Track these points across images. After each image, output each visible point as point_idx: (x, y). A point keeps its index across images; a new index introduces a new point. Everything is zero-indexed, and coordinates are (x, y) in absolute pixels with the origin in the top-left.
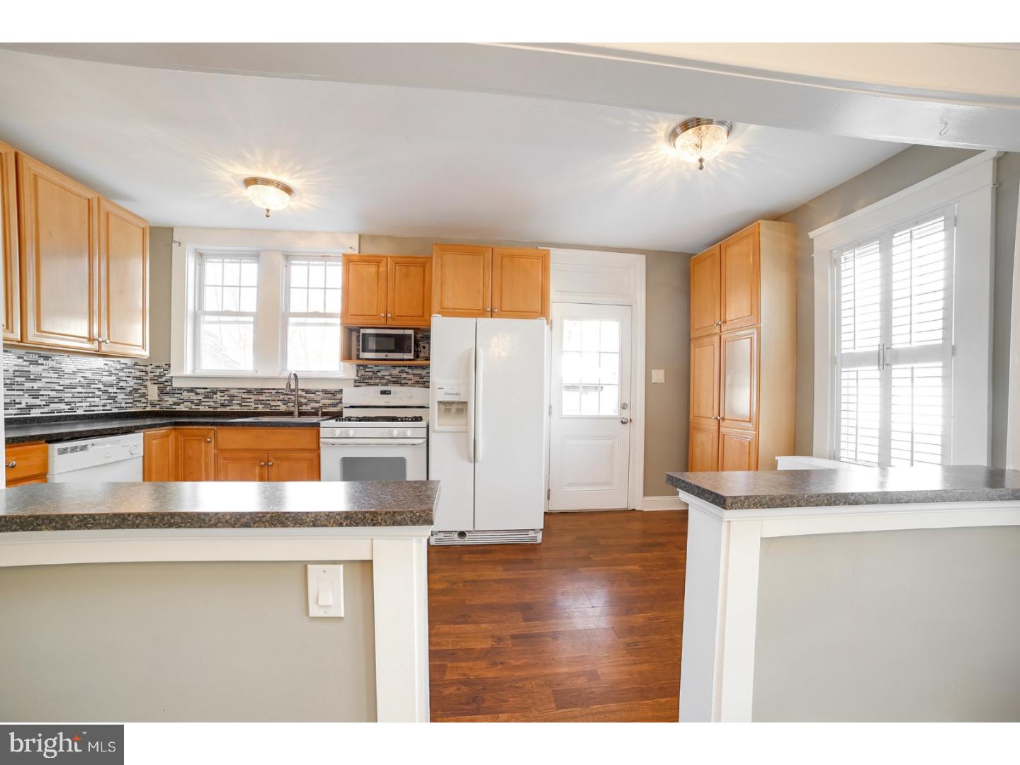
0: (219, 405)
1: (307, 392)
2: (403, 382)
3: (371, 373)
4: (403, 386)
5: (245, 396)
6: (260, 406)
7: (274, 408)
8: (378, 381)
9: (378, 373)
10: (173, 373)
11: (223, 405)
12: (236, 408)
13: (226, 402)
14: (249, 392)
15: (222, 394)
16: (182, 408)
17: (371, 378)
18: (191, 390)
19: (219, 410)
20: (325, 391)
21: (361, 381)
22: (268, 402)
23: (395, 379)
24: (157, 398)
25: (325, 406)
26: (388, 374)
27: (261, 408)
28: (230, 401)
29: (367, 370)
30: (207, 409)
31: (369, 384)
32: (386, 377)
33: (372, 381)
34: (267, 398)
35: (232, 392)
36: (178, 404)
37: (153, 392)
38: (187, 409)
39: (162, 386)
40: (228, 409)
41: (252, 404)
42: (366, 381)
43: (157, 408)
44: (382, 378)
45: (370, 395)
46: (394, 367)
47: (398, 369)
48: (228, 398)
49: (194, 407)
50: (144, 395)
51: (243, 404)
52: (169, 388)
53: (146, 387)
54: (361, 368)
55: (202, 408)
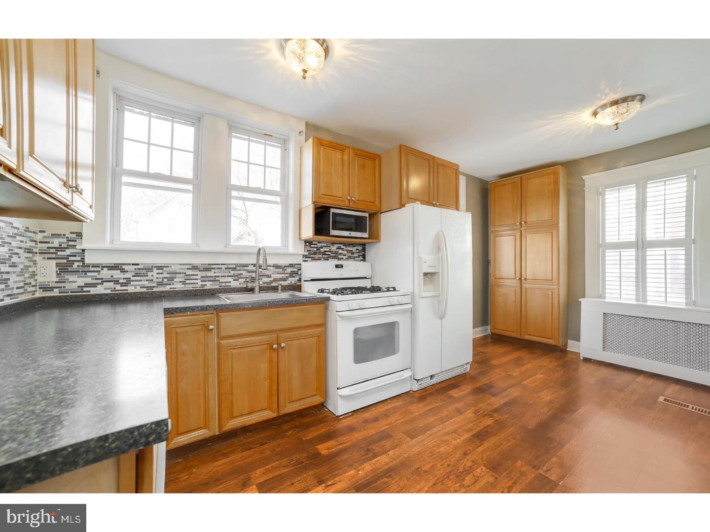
0: (155, 285)
2: (340, 257)
3: (315, 249)
4: (340, 260)
5: (189, 272)
6: (208, 284)
7: (223, 284)
8: (321, 256)
9: (321, 249)
10: (85, 244)
11: (160, 284)
12: (178, 286)
13: (165, 280)
14: (195, 268)
15: (160, 271)
16: (100, 290)
17: (315, 253)
18: (114, 267)
19: (155, 290)
20: (277, 266)
21: (308, 256)
22: (217, 279)
23: (334, 255)
24: (54, 278)
25: (275, 280)
26: (328, 250)
27: (209, 285)
28: (171, 279)
29: (312, 246)
30: (139, 290)
31: (315, 259)
32: (327, 253)
33: (317, 256)
34: (216, 274)
35: (175, 268)
36: (94, 285)
37: (48, 271)
38: (109, 292)
39: (65, 261)
40: (167, 288)
41: (199, 281)
42: (312, 256)
43: (56, 293)
44: (324, 253)
46: (333, 244)
47: (336, 246)
48: (168, 276)
49: (118, 287)
51: (187, 282)
52: (76, 264)
53: (34, 263)
54: (307, 244)
55: (131, 289)
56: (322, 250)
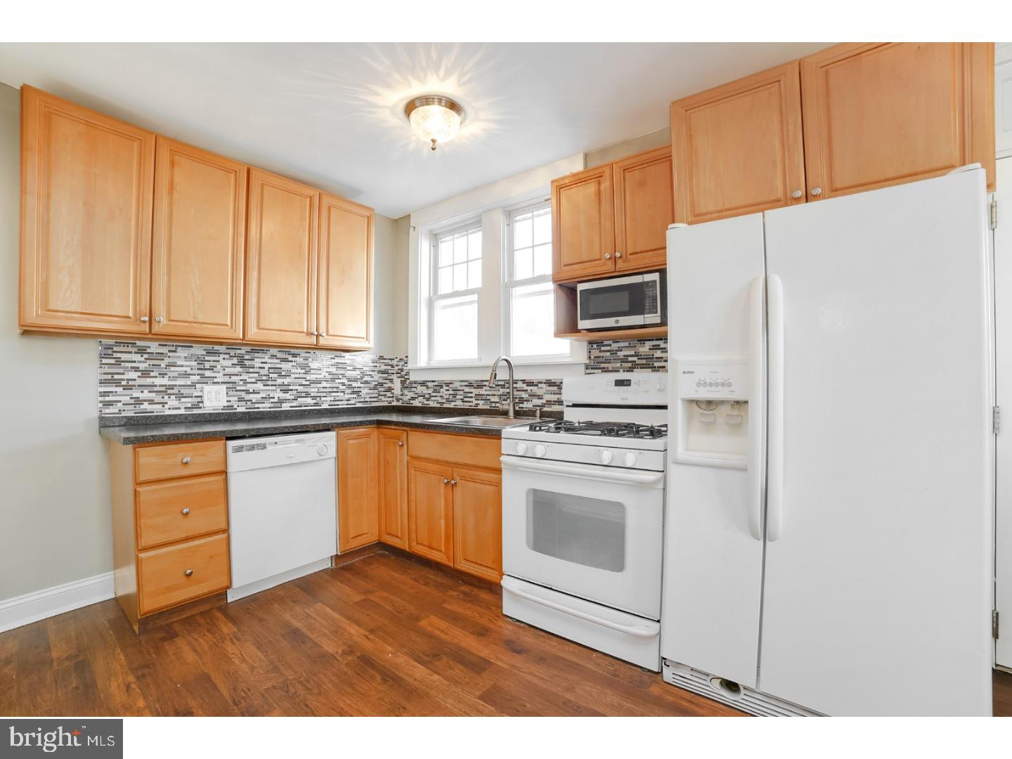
0: (444, 401)
1: (530, 384)
2: (656, 364)
3: (608, 354)
4: (659, 371)
5: (467, 389)
6: (481, 402)
7: (493, 405)
8: (618, 365)
9: (619, 353)
10: (410, 366)
11: (448, 401)
12: (459, 404)
13: (451, 396)
14: (470, 385)
15: (447, 388)
16: (416, 403)
17: (608, 361)
18: (423, 384)
19: (445, 406)
21: (595, 365)
22: (488, 397)
23: (644, 362)
24: (400, 393)
25: (549, 403)
26: (633, 353)
27: (481, 405)
28: (455, 396)
29: (603, 348)
31: (605, 370)
32: (630, 359)
33: (610, 366)
34: (487, 393)
35: (457, 385)
36: (413, 399)
37: (397, 386)
38: (420, 405)
39: (403, 379)
40: (452, 405)
41: (473, 399)
42: (603, 365)
43: (400, 403)
44: (625, 359)
45: (601, 387)
46: (642, 340)
47: (648, 344)
48: (452, 392)
49: (426, 402)
50: (390, 389)
51: (466, 399)
52: (408, 381)
53: (391, 381)
54: (595, 346)
55: (432, 404)
56: (621, 354)
